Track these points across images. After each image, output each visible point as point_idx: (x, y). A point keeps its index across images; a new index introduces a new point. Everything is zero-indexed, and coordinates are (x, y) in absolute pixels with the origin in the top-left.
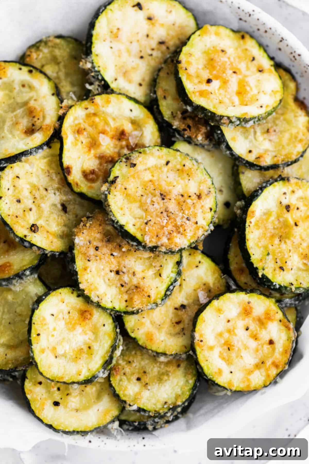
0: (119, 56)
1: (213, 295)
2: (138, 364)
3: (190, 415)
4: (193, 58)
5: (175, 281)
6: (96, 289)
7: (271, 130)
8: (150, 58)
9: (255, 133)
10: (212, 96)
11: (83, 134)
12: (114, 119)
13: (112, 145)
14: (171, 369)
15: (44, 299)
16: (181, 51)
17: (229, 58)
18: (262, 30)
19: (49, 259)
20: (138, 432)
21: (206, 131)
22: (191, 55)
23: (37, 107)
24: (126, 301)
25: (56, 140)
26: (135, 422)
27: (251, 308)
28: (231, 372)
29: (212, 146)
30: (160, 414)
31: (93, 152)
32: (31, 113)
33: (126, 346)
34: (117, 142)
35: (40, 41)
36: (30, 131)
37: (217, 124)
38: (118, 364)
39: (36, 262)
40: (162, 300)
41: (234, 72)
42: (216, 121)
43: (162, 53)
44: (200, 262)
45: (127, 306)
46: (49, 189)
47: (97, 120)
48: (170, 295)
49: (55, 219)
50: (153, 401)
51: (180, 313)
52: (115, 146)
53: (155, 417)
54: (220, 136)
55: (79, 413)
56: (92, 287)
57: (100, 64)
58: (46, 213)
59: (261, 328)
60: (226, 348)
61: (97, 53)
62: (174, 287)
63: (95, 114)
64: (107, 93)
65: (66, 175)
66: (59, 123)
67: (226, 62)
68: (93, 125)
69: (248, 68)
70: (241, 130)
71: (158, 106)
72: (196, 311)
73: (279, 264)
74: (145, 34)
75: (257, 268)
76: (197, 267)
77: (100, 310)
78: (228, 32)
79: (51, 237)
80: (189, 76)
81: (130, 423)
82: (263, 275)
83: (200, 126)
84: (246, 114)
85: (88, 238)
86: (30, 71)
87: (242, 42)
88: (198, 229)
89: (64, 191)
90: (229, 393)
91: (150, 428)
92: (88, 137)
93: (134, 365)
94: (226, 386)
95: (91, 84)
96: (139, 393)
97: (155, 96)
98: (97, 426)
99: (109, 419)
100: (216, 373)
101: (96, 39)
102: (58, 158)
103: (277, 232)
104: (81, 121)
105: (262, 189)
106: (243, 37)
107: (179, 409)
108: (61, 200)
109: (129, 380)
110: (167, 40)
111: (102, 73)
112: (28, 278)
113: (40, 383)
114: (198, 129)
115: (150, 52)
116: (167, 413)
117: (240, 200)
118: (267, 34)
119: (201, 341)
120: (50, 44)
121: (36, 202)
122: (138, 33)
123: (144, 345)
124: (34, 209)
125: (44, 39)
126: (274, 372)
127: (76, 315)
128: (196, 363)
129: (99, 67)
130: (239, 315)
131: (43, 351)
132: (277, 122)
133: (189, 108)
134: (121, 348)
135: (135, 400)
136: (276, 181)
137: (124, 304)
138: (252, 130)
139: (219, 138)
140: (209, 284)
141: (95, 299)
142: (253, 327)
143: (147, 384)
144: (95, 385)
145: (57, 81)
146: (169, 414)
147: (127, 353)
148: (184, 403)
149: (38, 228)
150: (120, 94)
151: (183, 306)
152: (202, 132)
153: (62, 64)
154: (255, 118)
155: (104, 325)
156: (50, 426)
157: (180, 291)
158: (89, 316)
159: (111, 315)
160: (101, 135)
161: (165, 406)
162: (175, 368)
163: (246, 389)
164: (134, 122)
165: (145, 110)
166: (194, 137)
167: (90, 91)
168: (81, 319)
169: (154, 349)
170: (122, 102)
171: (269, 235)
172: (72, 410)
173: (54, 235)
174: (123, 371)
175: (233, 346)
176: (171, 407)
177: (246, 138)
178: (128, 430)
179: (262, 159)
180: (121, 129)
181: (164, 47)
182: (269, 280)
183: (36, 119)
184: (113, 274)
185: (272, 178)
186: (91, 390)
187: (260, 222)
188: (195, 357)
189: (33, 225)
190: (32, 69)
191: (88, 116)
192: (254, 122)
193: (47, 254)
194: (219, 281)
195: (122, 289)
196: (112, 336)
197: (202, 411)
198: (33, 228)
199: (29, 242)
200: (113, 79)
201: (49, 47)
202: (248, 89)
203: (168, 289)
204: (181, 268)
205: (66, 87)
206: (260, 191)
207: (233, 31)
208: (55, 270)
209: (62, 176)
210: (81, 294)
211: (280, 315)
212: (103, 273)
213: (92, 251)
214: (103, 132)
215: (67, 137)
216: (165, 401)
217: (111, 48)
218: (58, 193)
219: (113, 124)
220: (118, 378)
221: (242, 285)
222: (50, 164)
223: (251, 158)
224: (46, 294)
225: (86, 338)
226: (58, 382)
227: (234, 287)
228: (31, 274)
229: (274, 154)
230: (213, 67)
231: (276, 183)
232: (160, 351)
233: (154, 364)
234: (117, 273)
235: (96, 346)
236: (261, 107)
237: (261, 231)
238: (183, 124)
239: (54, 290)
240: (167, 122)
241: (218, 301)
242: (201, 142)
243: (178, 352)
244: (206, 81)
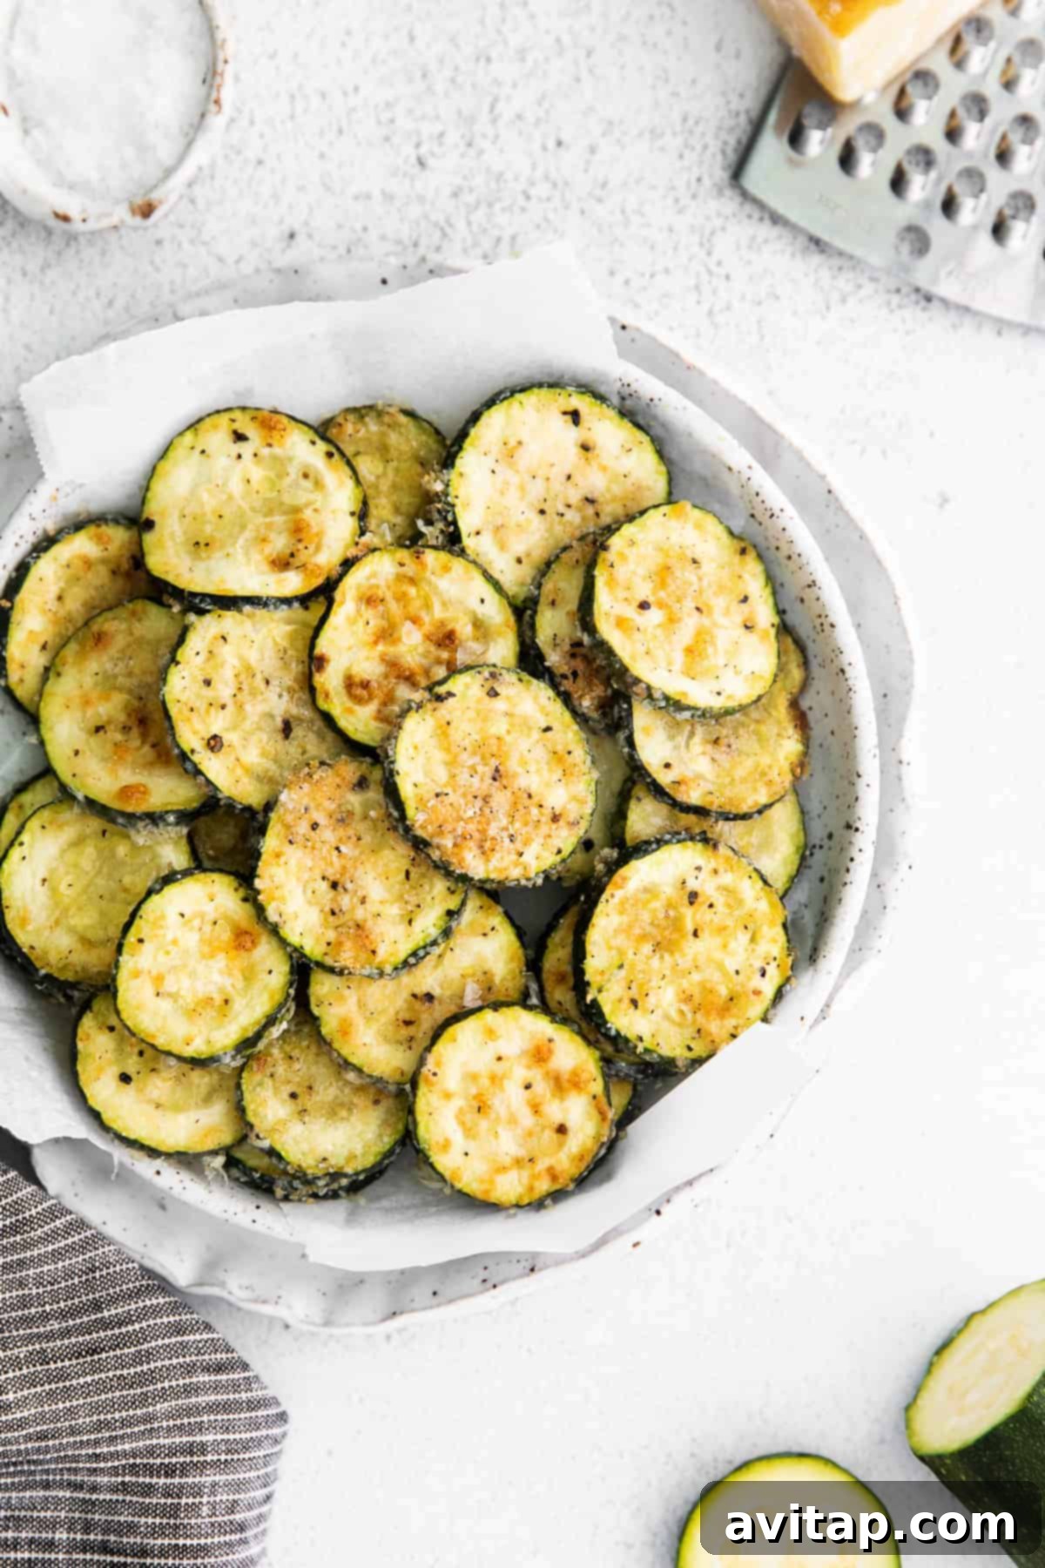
0: (502, 493)
1: (492, 998)
2: (304, 1070)
3: (361, 1199)
4: (634, 550)
5: (434, 943)
6: (283, 900)
7: (724, 741)
8: (557, 519)
9: (692, 734)
10: (637, 636)
11: (376, 607)
12: (444, 604)
13: (421, 650)
14: (361, 1101)
15: (177, 880)
16: (618, 529)
17: (700, 579)
18: (785, 551)
19: (221, 811)
20: (252, 1191)
21: (602, 694)
22: (632, 543)
23: (313, 523)
24: (329, 944)
25: (321, 599)
26: (256, 1171)
27: (550, 1051)
28: (466, 1154)
29: (602, 726)
30: (305, 1174)
31: (381, 648)
32: (298, 531)
33: (296, 1025)
34: (433, 648)
35: (371, 408)
36: (283, 564)
37: (623, 689)
38: (267, 1053)
39: (195, 805)
40: (396, 969)
41: (698, 609)
42: (625, 683)
43: (584, 519)
44: (493, 929)
45: (326, 954)
46: (274, 682)
47: (412, 591)
48: (414, 965)
49: (261, 741)
50: (305, 1147)
51: (418, 1005)
52: (426, 654)
53: (294, 1177)
54: (624, 714)
55: (159, 1113)
56: (277, 894)
57: (461, 493)
58: (248, 725)
59: (553, 1095)
60: (476, 1105)
61: (462, 470)
62: (427, 954)
63: (412, 581)
64: (451, 552)
65: (313, 668)
66: (339, 569)
67: (691, 584)
68: (402, 598)
69: (727, 612)
70: (667, 718)
71: (535, 612)
72: (448, 1015)
73: (634, 993)
74: (567, 472)
75: (588, 984)
76: (485, 935)
77: (274, 942)
78: (720, 531)
79: (239, 771)
80: (612, 583)
81: (247, 1171)
82: (594, 1001)
83: (596, 681)
84: (685, 694)
85: (305, 801)
86: (330, 455)
87: (737, 558)
88: (516, 864)
89: (300, 699)
90: (447, 1191)
91: (279, 1193)
92: (383, 617)
93: (297, 1066)
94: (447, 1175)
95: (429, 523)
96: (284, 1122)
97: (536, 592)
98: (182, 1149)
99: (210, 1145)
100: (437, 1143)
101: (472, 445)
102: (310, 633)
103: (654, 931)
104: (382, 583)
105: (660, 843)
106: (743, 551)
107: (344, 1182)
108: (286, 712)
109: (276, 1090)
110: (601, 499)
111: (458, 510)
112: (170, 828)
113: (112, 1029)
114: (590, 684)
115: (562, 509)
116: (319, 1178)
117: (612, 847)
118: (790, 563)
119: (435, 1074)
120: (386, 419)
121: (239, 696)
122: (552, 465)
123: (328, 1038)
124: (230, 709)
125: (380, 407)
126: (544, 1186)
127: (226, 935)
128: (411, 1111)
129: (457, 497)
130: (524, 1053)
131: (137, 974)
132: (741, 731)
133: (586, 639)
134: (284, 1025)
135: (273, 1130)
136: (692, 839)
137: (323, 948)
138: (688, 728)
139: (620, 718)
140: (493, 975)
141: (272, 916)
142: (542, 1088)
143: (305, 1110)
144: (210, 1074)
145: (370, 492)
146: (321, 1183)
147: (294, 1039)
148: (357, 1174)
149: (222, 745)
150: (474, 562)
151: (429, 997)
152: (594, 694)
153: (394, 464)
154: (696, 709)
155: (270, 972)
156: (96, 1116)
157: (436, 967)
158: (249, 945)
159: (291, 957)
160: (408, 625)
161: (321, 1166)
162: (369, 1103)
163: (480, 1196)
164: (478, 624)
165: (509, 611)
166: (576, 696)
167: (421, 535)
168: (233, 944)
169: (345, 1052)
170: (472, 579)
171: (637, 931)
172: (149, 1101)
173: (248, 771)
174: (272, 1070)
175: (489, 1107)
176: (331, 1170)
177: (671, 738)
178: (237, 1180)
179: (683, 788)
180: (449, 627)
181: (590, 510)
182: (601, 1014)
183: (301, 546)
184: (324, 886)
185: (687, 830)
186: (201, 1080)
187: (631, 902)
188: (411, 1098)
189: (215, 737)
190: (336, 451)
191: (400, 578)
192: (693, 716)
193: (219, 800)
194: (514, 978)
195: (331, 919)
196: (279, 997)
197: (385, 1203)
198: (212, 743)
199: (195, 765)
200: (473, 530)
201: (382, 423)
202: (710, 650)
203: (414, 954)
204: (454, 924)
205: (383, 511)
206: (654, 846)
207: (731, 533)
208: (226, 835)
209: (306, 670)
210: (252, 897)
211: (597, 1087)
212: (306, 876)
213: (303, 828)
214: (415, 620)
215: (343, 603)
216: (326, 1155)
217: (493, 472)
218: (286, 697)
219: (438, 613)
220: (258, 1077)
221: (553, 1004)
222: (292, 637)
223: (664, 778)
224: (187, 873)
225: (227, 982)
226: (143, 1041)
227: (534, 1001)
228: (177, 823)
229: (710, 787)
230: (663, 584)
231: (689, 844)
232: (354, 1060)
233: (333, 1080)
234: (334, 885)
235: (238, 1004)
236: (719, 694)
237: (625, 919)
238: (567, 664)
239: (205, 870)
240: (537, 648)
241: (496, 1014)
242: (585, 711)
243: (386, 1077)
244: (637, 603)
